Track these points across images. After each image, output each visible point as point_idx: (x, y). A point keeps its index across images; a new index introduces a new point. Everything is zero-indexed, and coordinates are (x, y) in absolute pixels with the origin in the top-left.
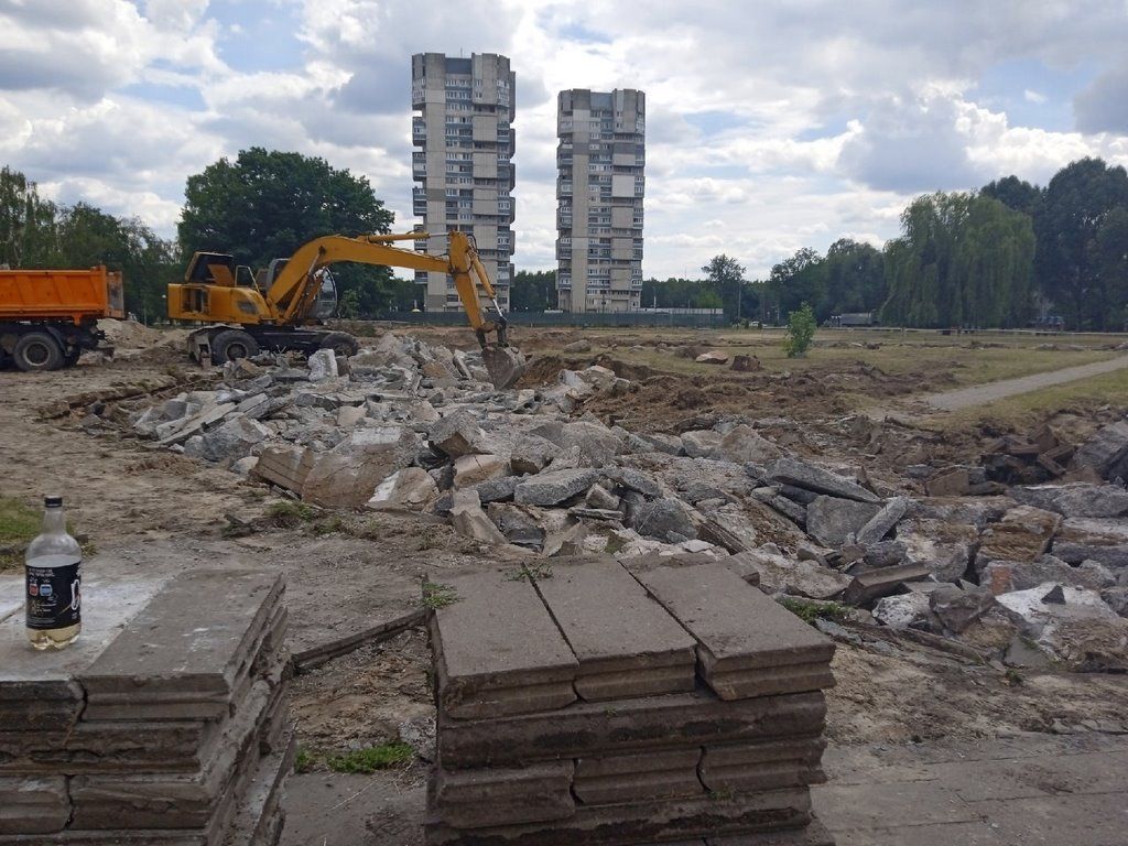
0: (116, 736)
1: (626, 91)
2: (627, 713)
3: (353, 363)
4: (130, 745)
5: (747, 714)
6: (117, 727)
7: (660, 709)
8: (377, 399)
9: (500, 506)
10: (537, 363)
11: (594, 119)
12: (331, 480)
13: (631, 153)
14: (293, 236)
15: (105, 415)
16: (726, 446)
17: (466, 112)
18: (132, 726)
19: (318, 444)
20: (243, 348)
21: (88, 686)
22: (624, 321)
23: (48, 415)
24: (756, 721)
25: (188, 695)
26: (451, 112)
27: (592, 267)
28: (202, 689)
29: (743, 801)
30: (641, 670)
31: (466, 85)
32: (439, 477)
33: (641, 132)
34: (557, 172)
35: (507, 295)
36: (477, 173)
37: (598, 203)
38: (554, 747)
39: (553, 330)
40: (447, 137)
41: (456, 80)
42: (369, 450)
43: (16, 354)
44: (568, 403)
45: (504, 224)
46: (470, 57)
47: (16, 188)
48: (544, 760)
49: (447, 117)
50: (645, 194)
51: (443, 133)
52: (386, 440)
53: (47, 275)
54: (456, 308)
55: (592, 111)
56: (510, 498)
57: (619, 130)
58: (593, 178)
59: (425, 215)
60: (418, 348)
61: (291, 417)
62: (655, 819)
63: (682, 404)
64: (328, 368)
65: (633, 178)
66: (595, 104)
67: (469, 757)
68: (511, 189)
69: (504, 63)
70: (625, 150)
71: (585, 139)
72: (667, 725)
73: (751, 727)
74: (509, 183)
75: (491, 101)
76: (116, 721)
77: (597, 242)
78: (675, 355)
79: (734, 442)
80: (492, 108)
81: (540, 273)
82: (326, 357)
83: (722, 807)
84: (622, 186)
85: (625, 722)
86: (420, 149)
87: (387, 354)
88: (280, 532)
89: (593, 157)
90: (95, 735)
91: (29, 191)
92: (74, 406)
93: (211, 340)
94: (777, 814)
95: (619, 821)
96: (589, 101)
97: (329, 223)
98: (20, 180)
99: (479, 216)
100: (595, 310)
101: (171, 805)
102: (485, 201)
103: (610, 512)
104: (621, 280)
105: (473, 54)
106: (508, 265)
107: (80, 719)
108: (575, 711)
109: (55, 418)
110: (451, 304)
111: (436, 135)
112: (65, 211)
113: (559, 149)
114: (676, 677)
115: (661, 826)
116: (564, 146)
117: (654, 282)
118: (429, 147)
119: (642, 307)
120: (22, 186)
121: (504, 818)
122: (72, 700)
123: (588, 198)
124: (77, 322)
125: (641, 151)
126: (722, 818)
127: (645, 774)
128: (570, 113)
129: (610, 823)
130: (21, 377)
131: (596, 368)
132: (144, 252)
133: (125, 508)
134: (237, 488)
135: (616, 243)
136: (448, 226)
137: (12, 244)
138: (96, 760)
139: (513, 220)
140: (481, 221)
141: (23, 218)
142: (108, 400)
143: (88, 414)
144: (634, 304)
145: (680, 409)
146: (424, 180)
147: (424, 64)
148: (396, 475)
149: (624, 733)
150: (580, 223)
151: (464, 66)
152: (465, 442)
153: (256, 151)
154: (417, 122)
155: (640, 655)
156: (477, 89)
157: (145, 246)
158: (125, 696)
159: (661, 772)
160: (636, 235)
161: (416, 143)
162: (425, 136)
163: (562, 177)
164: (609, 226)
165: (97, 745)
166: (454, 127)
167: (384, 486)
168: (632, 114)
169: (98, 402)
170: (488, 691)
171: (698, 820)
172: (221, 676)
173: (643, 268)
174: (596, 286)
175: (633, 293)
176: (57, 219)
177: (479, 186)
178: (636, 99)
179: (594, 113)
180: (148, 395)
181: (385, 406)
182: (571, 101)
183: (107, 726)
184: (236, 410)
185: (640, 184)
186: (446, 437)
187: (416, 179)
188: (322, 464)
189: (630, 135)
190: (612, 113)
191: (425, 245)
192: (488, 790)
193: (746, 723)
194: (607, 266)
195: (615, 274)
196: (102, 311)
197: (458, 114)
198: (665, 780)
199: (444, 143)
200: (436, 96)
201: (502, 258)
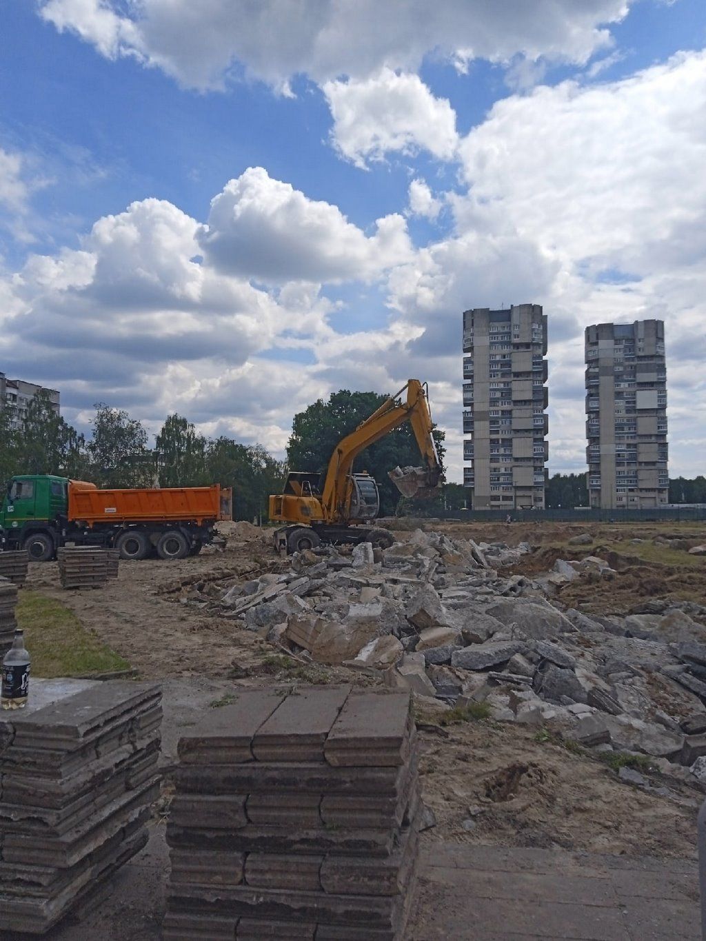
0: (24, 754)
1: (646, 322)
2: (276, 769)
3: (386, 554)
4: (29, 759)
5: (345, 776)
6: (26, 750)
7: (296, 769)
8: (395, 582)
9: (437, 668)
10: (545, 553)
11: (617, 346)
12: (331, 642)
13: (652, 371)
14: (367, 454)
15: (204, 590)
16: (662, 629)
17: (506, 350)
18: (32, 750)
19: (334, 615)
20: (309, 542)
21: (17, 727)
22: (652, 516)
23: (165, 590)
24: (351, 782)
25: (60, 736)
26: (492, 352)
27: (620, 469)
28: (68, 734)
29: (345, 833)
30: (292, 745)
31: (506, 330)
32: (407, 643)
33: (661, 354)
34: (586, 392)
35: (542, 494)
36: (515, 397)
37: (623, 414)
38: (235, 785)
39: (576, 525)
40: (491, 371)
41: (498, 327)
42: (360, 621)
43: (159, 547)
44: (552, 588)
45: (539, 436)
46: (510, 308)
47: (181, 428)
48: (231, 792)
49: (490, 355)
50: (668, 405)
51: (488, 367)
52: (372, 613)
53: (182, 491)
54: (499, 506)
55: (616, 340)
56: (448, 662)
57: (641, 354)
58: (619, 395)
59: (472, 433)
60: (442, 541)
61: (325, 594)
62: (292, 837)
63: (643, 591)
64: (366, 557)
65: (656, 392)
66: (618, 334)
67: (189, 785)
68: (545, 408)
69: (537, 311)
70: (648, 369)
71: (610, 363)
72: (298, 778)
73: (347, 785)
74: (543, 403)
75: (526, 340)
76: (27, 747)
77: (624, 448)
78: (670, 547)
79: (669, 625)
80: (527, 345)
81: (572, 475)
82: (366, 549)
83: (332, 835)
84: (646, 399)
85: (275, 774)
86: (469, 381)
87: (414, 546)
88: (265, 676)
89: (618, 378)
90: (16, 753)
91: (189, 430)
92: (185, 584)
93: (288, 537)
94: (365, 844)
95: (270, 835)
96: (612, 332)
97: (394, 443)
98: (183, 423)
99: (517, 431)
100: (623, 506)
101: (45, 795)
102: (522, 418)
103: (524, 677)
104: (648, 479)
105: (512, 306)
106: (543, 470)
107: (11, 744)
108: (250, 765)
109: (169, 593)
110: (493, 503)
111: (481, 370)
112: (211, 443)
113: (587, 372)
114: (312, 751)
115: (295, 842)
116: (591, 370)
117: (681, 480)
118: (475, 378)
119: (670, 502)
120: (185, 427)
121: (203, 823)
122: (7, 733)
123: (614, 410)
124: (199, 524)
125: (662, 369)
126: (331, 841)
127: (288, 808)
128: (596, 344)
129: (265, 836)
130: (158, 563)
131: (592, 559)
132: (264, 470)
133: (179, 655)
134: (253, 645)
135: (642, 448)
136: (491, 440)
137: (176, 467)
138: (14, 766)
139: (546, 432)
140: (519, 435)
141: (183, 449)
142: (210, 580)
143: (193, 590)
144: (662, 502)
145: (642, 595)
146: (471, 405)
147: (472, 318)
148: (376, 641)
149: (273, 781)
150: (607, 431)
151: (505, 315)
152: (429, 617)
153: (343, 393)
154: (467, 362)
155: (290, 736)
156: (516, 331)
157: (264, 465)
158: (32, 734)
159: (297, 808)
160: (660, 440)
161: (466, 377)
162: (472, 371)
163: (590, 395)
164: (635, 433)
165: (16, 758)
166: (496, 362)
167: (367, 649)
168: (653, 339)
169: (201, 582)
170: (202, 748)
171: (317, 841)
172: (76, 728)
173: (668, 468)
174: (624, 486)
175: (660, 491)
176: (206, 449)
177: (517, 407)
178: (655, 328)
179: (617, 341)
180: (237, 577)
181: (399, 587)
182: (596, 334)
183: (22, 749)
184: (286, 588)
185: (662, 397)
186: (415, 612)
187: (465, 405)
188: (327, 630)
189: (652, 357)
190: (633, 341)
191: (473, 456)
192: (195, 805)
193: (345, 782)
194: (634, 467)
195: (641, 475)
196: (216, 516)
197: (499, 352)
198: (300, 813)
199: (488, 376)
200: (482, 341)
201: (538, 464)
